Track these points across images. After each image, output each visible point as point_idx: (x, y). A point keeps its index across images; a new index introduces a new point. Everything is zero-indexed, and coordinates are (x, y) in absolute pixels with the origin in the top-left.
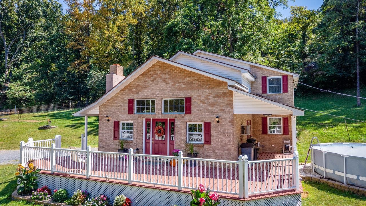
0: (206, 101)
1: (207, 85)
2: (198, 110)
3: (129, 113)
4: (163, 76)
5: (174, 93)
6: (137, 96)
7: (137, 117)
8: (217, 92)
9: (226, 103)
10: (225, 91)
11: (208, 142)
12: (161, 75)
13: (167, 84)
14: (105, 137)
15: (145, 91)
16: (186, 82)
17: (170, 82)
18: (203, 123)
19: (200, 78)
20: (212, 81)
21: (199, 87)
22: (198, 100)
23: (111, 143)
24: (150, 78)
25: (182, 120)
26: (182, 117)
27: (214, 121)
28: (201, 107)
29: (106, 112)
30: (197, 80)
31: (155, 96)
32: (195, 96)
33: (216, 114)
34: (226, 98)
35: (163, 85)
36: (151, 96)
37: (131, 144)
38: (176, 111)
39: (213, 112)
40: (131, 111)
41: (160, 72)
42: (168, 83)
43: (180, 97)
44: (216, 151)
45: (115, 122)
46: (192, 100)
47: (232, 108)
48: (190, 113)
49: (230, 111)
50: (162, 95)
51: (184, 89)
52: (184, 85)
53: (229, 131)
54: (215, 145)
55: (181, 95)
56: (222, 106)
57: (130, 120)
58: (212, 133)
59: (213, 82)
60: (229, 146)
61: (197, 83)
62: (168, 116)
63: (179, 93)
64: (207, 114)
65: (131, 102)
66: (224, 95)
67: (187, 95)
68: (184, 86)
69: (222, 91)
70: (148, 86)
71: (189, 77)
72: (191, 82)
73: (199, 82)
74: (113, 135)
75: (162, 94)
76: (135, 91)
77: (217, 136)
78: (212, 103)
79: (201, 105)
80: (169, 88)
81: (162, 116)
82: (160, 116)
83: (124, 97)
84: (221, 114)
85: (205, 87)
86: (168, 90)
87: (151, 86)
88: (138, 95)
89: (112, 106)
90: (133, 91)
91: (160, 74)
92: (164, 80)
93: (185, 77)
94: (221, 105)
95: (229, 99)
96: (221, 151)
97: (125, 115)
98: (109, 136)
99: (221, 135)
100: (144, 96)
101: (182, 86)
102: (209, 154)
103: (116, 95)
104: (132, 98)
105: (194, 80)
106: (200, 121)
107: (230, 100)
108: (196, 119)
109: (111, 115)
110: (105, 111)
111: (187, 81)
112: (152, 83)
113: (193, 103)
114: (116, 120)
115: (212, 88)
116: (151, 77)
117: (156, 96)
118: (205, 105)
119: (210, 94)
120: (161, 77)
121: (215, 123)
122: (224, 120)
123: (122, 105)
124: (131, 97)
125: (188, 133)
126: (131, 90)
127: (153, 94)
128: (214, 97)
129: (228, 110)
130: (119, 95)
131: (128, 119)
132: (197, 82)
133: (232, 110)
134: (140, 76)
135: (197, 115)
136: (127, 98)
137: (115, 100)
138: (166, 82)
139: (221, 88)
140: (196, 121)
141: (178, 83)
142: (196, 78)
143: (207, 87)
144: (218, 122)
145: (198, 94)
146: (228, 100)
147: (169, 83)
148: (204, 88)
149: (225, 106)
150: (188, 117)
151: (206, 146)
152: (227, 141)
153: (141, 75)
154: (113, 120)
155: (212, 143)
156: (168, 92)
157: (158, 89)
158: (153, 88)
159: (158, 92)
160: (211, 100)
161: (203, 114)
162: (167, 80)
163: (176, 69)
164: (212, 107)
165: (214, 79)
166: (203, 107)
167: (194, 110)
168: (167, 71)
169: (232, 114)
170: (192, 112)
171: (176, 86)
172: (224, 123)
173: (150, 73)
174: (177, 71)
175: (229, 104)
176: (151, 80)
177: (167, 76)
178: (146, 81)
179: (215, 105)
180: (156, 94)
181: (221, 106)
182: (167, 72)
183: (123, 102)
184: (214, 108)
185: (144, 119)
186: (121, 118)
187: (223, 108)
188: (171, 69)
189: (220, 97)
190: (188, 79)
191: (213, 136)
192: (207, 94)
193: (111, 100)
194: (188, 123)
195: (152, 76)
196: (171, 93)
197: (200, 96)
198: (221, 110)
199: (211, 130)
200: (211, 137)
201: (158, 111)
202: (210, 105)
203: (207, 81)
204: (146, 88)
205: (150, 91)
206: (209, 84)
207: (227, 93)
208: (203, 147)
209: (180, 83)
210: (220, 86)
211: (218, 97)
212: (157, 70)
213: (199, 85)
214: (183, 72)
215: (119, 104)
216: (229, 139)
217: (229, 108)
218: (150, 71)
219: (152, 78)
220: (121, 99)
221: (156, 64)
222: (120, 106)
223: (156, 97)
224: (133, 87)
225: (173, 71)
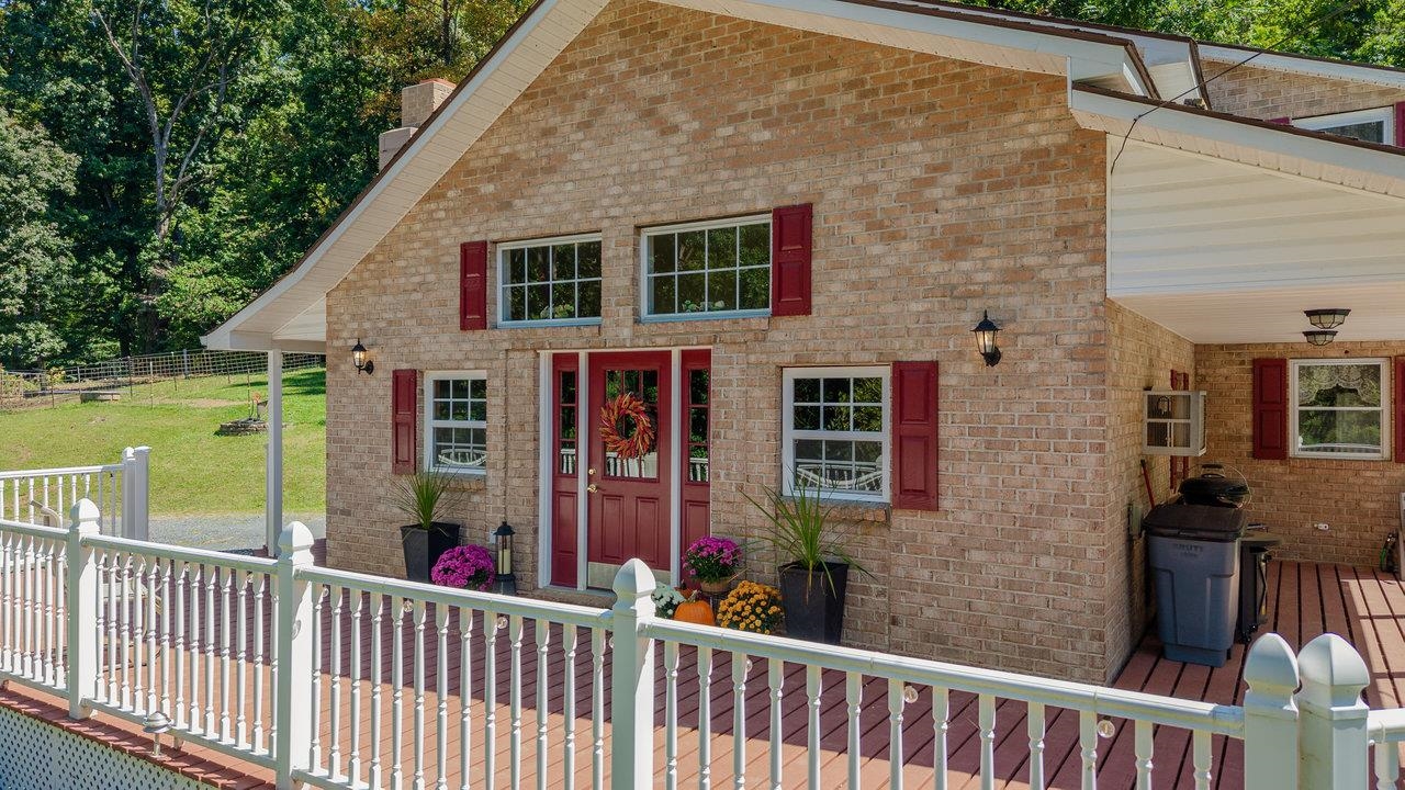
0: (907, 221)
1: (918, 110)
2: (854, 286)
3: (464, 327)
4: (644, 86)
5: (708, 189)
6: (505, 224)
7: (506, 345)
8: (986, 150)
9: (1052, 220)
10: (1043, 141)
11: (918, 492)
12: (631, 84)
13: (663, 133)
14: (353, 459)
15: (547, 189)
16: (782, 108)
17: (680, 118)
18: (885, 373)
19: (868, 67)
20: (954, 77)
21: (865, 128)
22: (858, 216)
23: (381, 492)
24: (569, 110)
25: (753, 358)
26: (750, 336)
27: (961, 355)
28: (876, 261)
29: (355, 325)
30: (850, 85)
31: (596, 213)
32: (836, 195)
33: (977, 304)
34: (1049, 192)
35: (639, 143)
36: (577, 216)
37: (476, 498)
38: (720, 304)
39: (955, 294)
40: (473, 310)
41: (622, 66)
42: (669, 130)
43: (740, 208)
44: (977, 556)
45: (397, 375)
46: (819, 225)
47: (1099, 257)
48: (806, 309)
49: (1079, 282)
50: (639, 208)
51: (766, 154)
52: (766, 126)
53: (1072, 423)
54: (967, 517)
55: (747, 194)
56: (1024, 249)
57: (470, 364)
58: (950, 431)
59: (957, 85)
60: (1069, 524)
61: (847, 109)
62: (674, 335)
63: (736, 185)
64: (915, 307)
65: (474, 257)
66: (1039, 165)
67: (784, 189)
68: (766, 135)
69: (1026, 144)
70: (563, 159)
71: (795, 72)
72: (811, 104)
73: (863, 95)
74: (389, 450)
75: (637, 198)
76: (495, 196)
77: (981, 457)
78: (948, 228)
79: (877, 249)
80: (677, 161)
81: (636, 336)
82: (626, 333)
83: (440, 233)
84: (1016, 301)
85: (901, 123)
86: (672, 172)
87: (577, 156)
88: (507, 219)
89: (384, 290)
90: (482, 198)
91: (628, 75)
92: (648, 113)
93: (775, 76)
94: (1017, 237)
95: (1072, 191)
96: (1009, 556)
97: (445, 338)
98: (371, 451)
99: (1008, 446)
100: (539, 222)
101: (755, 137)
102: (926, 573)
103: (403, 229)
104: (477, 238)
105: (832, 89)
106: (866, 357)
107: (1081, 203)
108: (839, 346)
109: (381, 340)
110: (353, 317)
111: (787, 102)
112: (580, 135)
113: (820, 243)
114: (404, 366)
115: (952, 129)
116: (578, 105)
117: (602, 218)
118: (904, 246)
119: (936, 169)
120: (629, 97)
121: (968, 369)
122: (1031, 340)
123: (431, 278)
124: (473, 234)
125: (791, 435)
126: (474, 191)
127: (587, 206)
128: (963, 191)
129: (1063, 272)
130: (417, 227)
131: (459, 356)
132: (851, 97)
133: (1097, 270)
134: (517, 102)
135: (848, 321)
136: (451, 239)
137: (399, 256)
138: (660, 122)
139: (1016, 118)
140: (839, 358)
141: (732, 120)
142: (843, 74)
143: (919, 122)
144: (992, 357)
145: (857, 180)
146: (1063, 205)
147: (675, 129)
148: (901, 137)
149: (1041, 248)
150: (789, 334)
151: (905, 521)
152: (1052, 486)
153: (526, 96)
154: (391, 367)
155: (946, 503)
156: (673, 182)
157: (614, 170)
158: (586, 165)
159: (616, 190)
160: (949, 210)
161: (891, 308)
162: (664, 109)
163: (716, 32)
164: (951, 256)
165: (969, 64)
166: (892, 260)
167: (830, 286)
168: (664, 51)
169: (1097, 298)
170: (816, 300)
171: (721, 143)
172: (1032, 366)
173: (572, 77)
174: (724, 41)
175: (1075, 230)
176: (578, 118)
177: (665, 83)
178: (548, 132)
179: (973, 241)
180: (606, 202)
181: (1012, 249)
182: (666, 58)
183: (433, 262)
184: (965, 265)
185: (545, 357)
186: (426, 357)
187: (1030, 261)
188: (686, 39)
189: (1010, 185)
190: (791, 85)
191: (958, 457)
192: (917, 172)
193: (379, 258)
194: (791, 375)
195: (584, 96)
196: (689, 192)
197: (870, 189)
198: (1017, 276)
199: (941, 417)
200: (942, 464)
201: (618, 304)
202: (935, 244)
203: (919, 84)
204: (550, 170)
205: (569, 186)
206: (932, 106)
207: (1063, 150)
208: (887, 524)
209: (742, 117)
210: (1010, 107)
211: (994, 187)
212: (610, 58)
213: (861, 119)
214: (761, 44)
215: (414, 275)
216: (1069, 472)
217: (1070, 259)
218: (572, 67)
219: (582, 109)
220: (427, 244)
221: (602, 21)
222: (420, 284)
223: (606, 223)
224: (484, 170)
225: (701, 47)
